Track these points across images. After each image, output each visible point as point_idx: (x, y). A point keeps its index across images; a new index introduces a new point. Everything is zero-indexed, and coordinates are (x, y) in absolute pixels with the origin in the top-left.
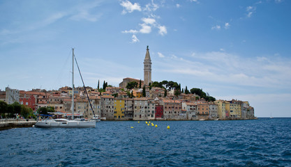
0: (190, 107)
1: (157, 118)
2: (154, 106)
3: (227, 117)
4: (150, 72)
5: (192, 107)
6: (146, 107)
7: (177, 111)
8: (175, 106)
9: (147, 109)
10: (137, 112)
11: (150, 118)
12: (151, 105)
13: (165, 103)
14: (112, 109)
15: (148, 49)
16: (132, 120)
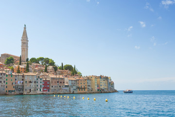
0: (71, 82)
1: (44, 92)
2: (42, 81)
3: (98, 90)
4: (27, 49)
5: (73, 82)
6: (35, 82)
7: (61, 85)
8: (60, 81)
9: (36, 84)
10: (27, 86)
11: (38, 92)
12: (39, 80)
13: (52, 78)
14: (4, 84)
15: (25, 28)
16: (22, 94)
